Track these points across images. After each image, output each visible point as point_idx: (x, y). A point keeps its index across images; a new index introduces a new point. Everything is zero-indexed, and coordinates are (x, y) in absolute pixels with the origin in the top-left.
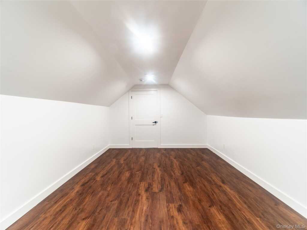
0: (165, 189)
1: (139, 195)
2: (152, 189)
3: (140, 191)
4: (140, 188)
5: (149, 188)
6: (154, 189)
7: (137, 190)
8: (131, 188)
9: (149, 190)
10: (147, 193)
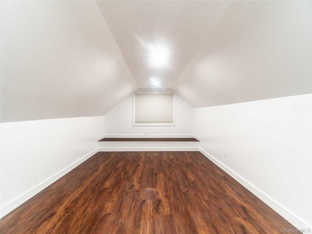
0: (139, 203)
1: (166, 197)
2: (154, 203)
3: (167, 200)
4: (168, 204)
5: (158, 205)
6: (152, 203)
7: (170, 201)
8: (179, 205)
9: (156, 202)
10: (159, 199)
